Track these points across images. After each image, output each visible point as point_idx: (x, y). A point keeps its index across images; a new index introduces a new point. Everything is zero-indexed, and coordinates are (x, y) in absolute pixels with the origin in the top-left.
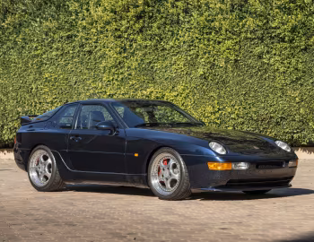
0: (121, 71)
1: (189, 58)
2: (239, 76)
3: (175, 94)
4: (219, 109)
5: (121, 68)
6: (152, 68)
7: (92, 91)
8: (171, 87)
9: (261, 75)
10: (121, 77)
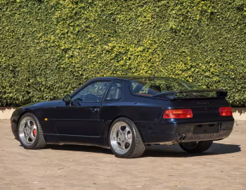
0: (77, 23)
1: (157, 9)
2: (215, 30)
3: (141, 49)
4: (192, 66)
5: (78, 19)
6: (114, 20)
7: (43, 45)
8: (135, 42)
9: (241, 29)
10: (77, 29)
